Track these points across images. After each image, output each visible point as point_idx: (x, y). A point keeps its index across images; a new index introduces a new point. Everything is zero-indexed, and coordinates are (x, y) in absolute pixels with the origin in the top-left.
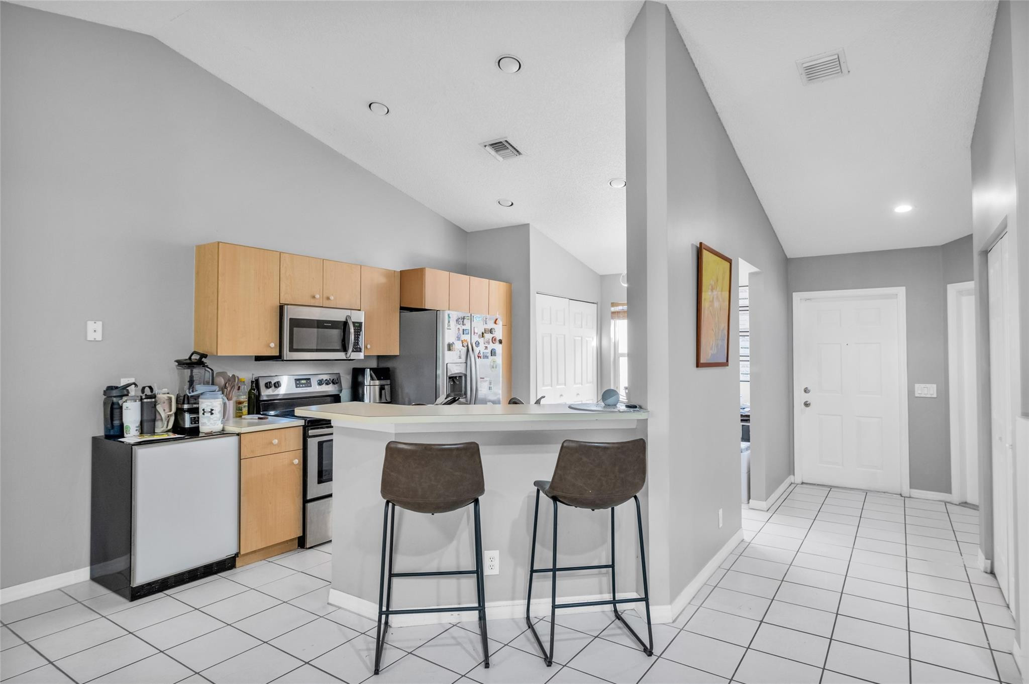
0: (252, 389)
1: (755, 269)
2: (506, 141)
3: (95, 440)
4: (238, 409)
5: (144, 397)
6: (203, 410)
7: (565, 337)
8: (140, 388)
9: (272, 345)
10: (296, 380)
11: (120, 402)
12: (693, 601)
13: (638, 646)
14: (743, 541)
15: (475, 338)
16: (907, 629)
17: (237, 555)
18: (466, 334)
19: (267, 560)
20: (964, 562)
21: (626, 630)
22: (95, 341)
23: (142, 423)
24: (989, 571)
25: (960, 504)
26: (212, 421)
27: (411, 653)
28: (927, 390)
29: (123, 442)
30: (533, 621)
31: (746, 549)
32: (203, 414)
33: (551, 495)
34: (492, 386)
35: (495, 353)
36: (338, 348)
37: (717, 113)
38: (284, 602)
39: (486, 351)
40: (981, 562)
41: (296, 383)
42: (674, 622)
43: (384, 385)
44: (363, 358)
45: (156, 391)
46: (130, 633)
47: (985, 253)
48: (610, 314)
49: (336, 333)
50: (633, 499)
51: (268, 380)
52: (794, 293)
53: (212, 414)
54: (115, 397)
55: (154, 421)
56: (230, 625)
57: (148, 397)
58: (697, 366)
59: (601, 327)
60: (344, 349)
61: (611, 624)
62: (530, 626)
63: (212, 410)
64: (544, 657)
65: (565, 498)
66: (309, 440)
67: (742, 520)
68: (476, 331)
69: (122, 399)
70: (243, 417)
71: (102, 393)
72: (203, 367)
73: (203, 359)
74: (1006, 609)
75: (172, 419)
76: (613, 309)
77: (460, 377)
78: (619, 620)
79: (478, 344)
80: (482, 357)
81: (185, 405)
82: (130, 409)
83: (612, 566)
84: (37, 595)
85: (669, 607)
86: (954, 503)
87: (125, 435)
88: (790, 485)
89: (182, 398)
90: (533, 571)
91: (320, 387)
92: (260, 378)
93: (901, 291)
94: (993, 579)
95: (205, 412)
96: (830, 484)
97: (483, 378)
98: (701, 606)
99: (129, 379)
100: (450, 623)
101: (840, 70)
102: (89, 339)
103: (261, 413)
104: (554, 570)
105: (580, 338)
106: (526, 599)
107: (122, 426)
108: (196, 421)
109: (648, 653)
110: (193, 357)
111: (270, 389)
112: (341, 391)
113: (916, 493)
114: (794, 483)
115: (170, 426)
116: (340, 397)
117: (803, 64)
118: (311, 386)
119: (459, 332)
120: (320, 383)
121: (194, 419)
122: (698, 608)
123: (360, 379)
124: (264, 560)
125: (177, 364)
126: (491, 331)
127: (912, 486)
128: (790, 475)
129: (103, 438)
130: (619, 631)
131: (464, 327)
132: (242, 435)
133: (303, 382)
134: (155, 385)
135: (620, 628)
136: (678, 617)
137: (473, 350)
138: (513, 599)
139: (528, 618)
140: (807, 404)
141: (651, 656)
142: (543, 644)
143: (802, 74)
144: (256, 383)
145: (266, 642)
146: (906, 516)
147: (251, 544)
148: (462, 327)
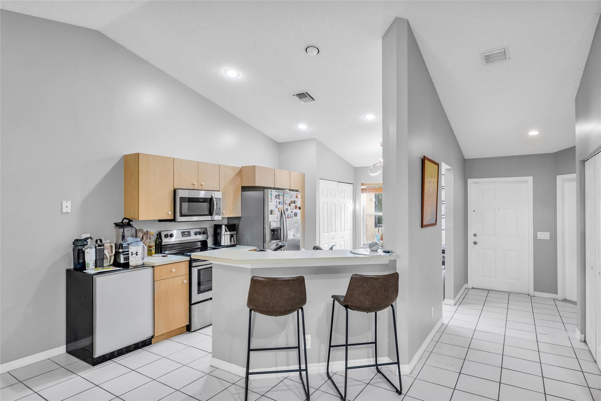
0: (157, 238)
1: (449, 167)
2: (307, 93)
3: (68, 271)
4: (149, 250)
5: (97, 246)
6: (132, 253)
7: (335, 205)
8: (95, 240)
9: (170, 213)
10: (182, 232)
11: (83, 249)
12: (420, 361)
13: (393, 389)
14: (443, 324)
15: (286, 207)
16: (542, 376)
17: (152, 337)
18: (281, 204)
19: (169, 339)
20: (568, 335)
21: (384, 379)
22: (67, 213)
23: (96, 261)
24: (583, 340)
25: (562, 300)
26: (137, 259)
27: (263, 395)
28: (544, 236)
29: (85, 273)
30: (331, 375)
31: (445, 329)
32: (132, 255)
33: (344, 305)
34: (295, 234)
35: (297, 215)
36: (207, 214)
37: (431, 80)
38: (184, 365)
39: (292, 214)
40: (578, 335)
41: (182, 234)
42: (411, 374)
43: (233, 235)
44: (221, 219)
45: (103, 241)
46: (97, 385)
47: (583, 162)
48: (361, 190)
49: (206, 205)
50: (390, 306)
51: (166, 233)
52: (468, 179)
53: (137, 255)
54: (80, 246)
55: (103, 259)
56: (155, 380)
57: (99, 246)
58: (422, 227)
59: (355, 198)
60: (211, 214)
61: (375, 376)
62: (329, 378)
63: (137, 253)
64: (340, 397)
65: (352, 306)
66: (193, 269)
67: (443, 311)
68: (286, 202)
69: (84, 247)
70: (153, 255)
71: (72, 243)
72: (131, 227)
73: (131, 223)
74: (594, 363)
75: (113, 258)
76: (362, 187)
77: (277, 229)
78: (379, 373)
79: (287, 210)
80: (289, 217)
81: (120, 250)
82: (89, 253)
83: (375, 343)
84: (36, 363)
85: (408, 365)
86: (559, 299)
87: (87, 268)
88: (465, 289)
89: (119, 245)
90: (330, 346)
91: (196, 236)
92: (162, 232)
93: (530, 179)
94: (585, 345)
95: (132, 254)
96: (488, 289)
97: (290, 230)
98: (424, 364)
99: (86, 235)
100: (283, 377)
101: (505, 58)
102: (63, 212)
103: (163, 252)
104: (347, 345)
105: (344, 204)
106: (326, 362)
107: (84, 262)
108: (127, 259)
109: (399, 393)
110: (124, 221)
111: (168, 238)
112: (207, 238)
113: (537, 294)
114: (468, 288)
115: (112, 262)
116: (207, 242)
117: (484, 54)
118: (190, 236)
119: (277, 203)
120: (196, 234)
121: (126, 258)
122: (423, 366)
123: (219, 231)
124: (168, 339)
125: (115, 225)
126: (294, 202)
127: (535, 290)
128: (465, 284)
129: (73, 270)
130: (380, 380)
131: (280, 200)
132: (155, 267)
133: (186, 233)
134: (103, 238)
135: (380, 378)
136: (412, 371)
137: (284, 213)
138: (319, 362)
139: (328, 373)
140: (475, 243)
141: (401, 394)
142: (338, 389)
143: (483, 59)
144: (159, 235)
145: (178, 390)
146: (533, 308)
147: (160, 331)
148: (278, 200)
